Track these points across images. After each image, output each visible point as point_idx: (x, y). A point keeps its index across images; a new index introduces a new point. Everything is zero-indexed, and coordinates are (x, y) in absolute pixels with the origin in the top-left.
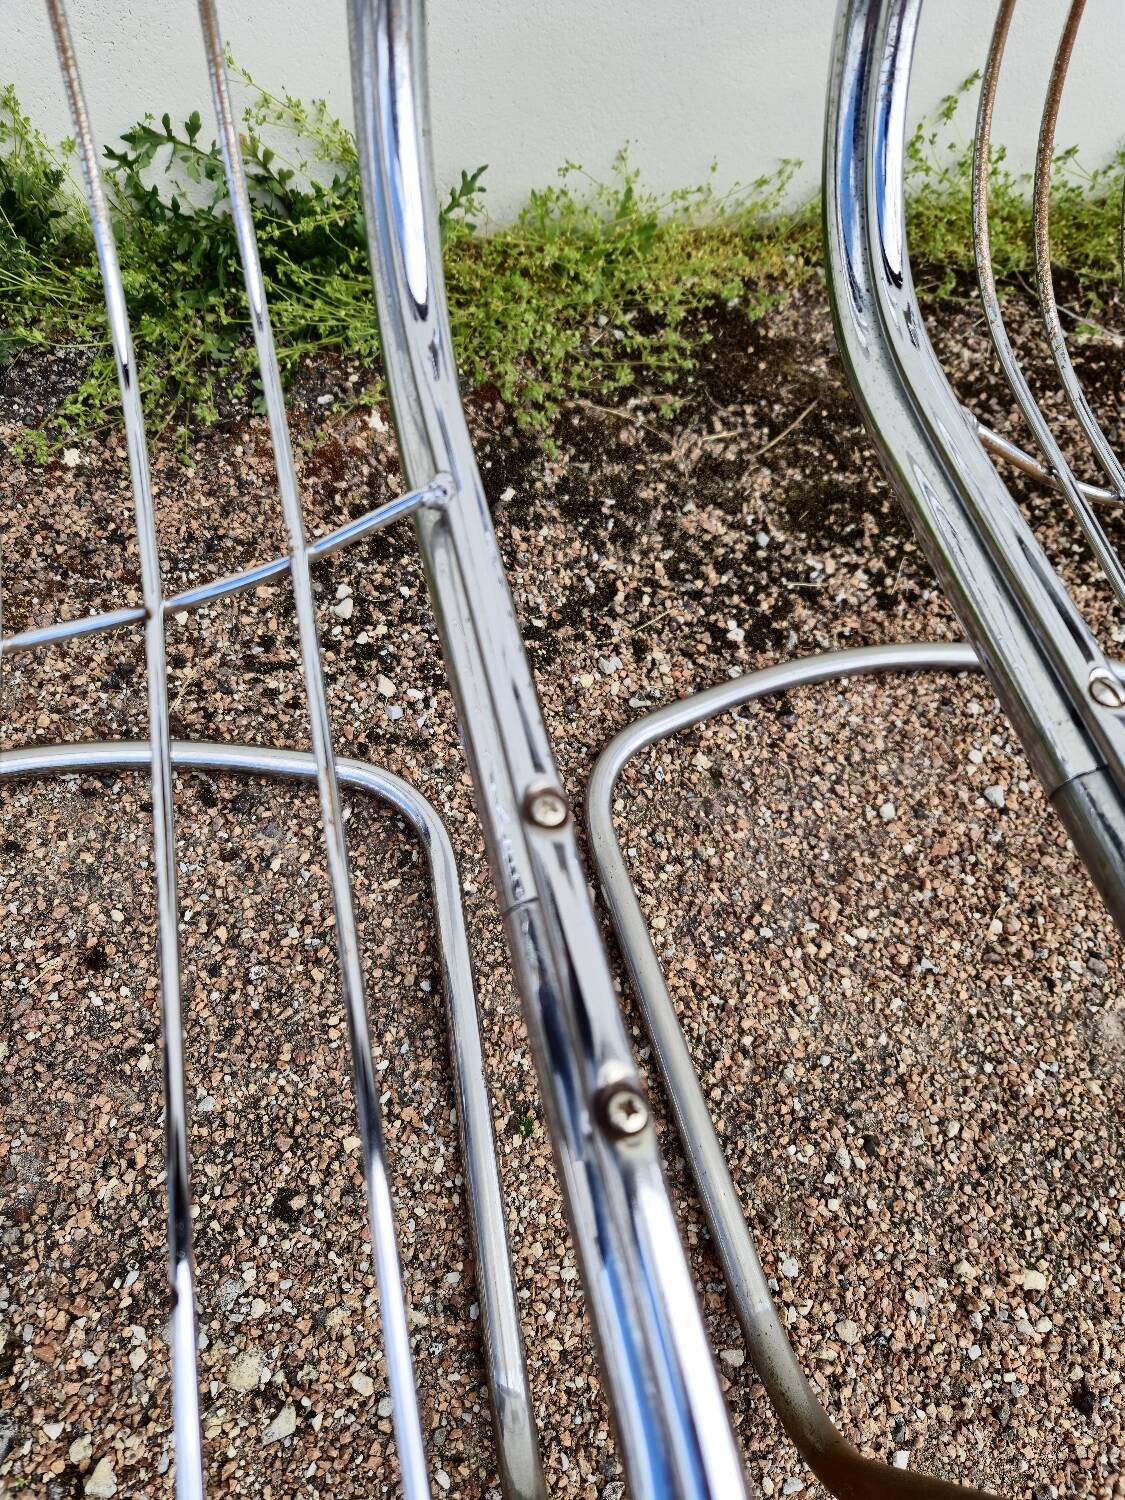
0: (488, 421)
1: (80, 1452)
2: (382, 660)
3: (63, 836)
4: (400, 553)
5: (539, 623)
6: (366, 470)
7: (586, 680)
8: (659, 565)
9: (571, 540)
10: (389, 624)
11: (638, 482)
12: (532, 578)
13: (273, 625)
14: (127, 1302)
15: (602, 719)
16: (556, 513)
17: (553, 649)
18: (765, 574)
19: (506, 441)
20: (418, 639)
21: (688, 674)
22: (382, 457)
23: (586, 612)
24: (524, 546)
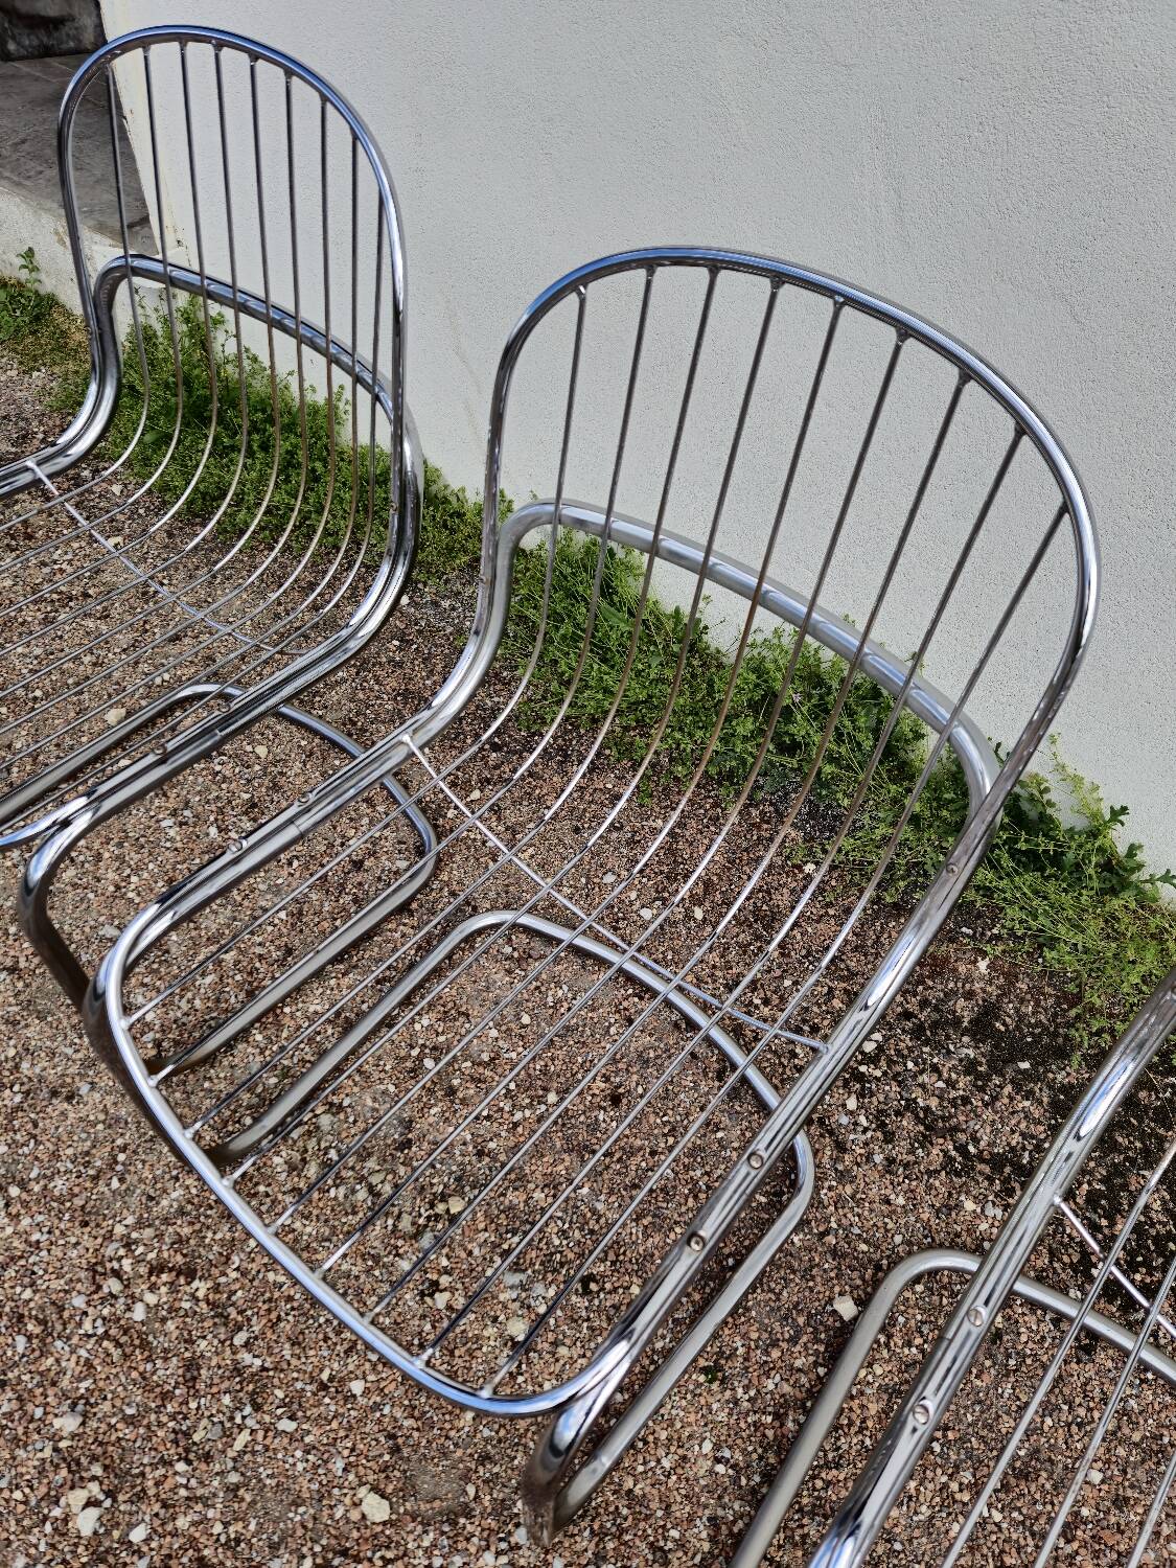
0: (1055, 1015)
1: (445, 1280)
2: (863, 1087)
3: (651, 1035)
4: (927, 1043)
5: (972, 1149)
6: (951, 985)
7: (969, 1205)
8: (1085, 1186)
9: (1040, 1123)
10: (885, 1073)
11: (1123, 1128)
12: (994, 1121)
13: (826, 1023)
14: (505, 1246)
15: (958, 1235)
16: (1045, 1100)
17: (967, 1170)
18: (1160, 1260)
19: (1055, 1035)
20: (892, 1095)
21: (1039, 1263)
22: (968, 986)
23: (1008, 1170)
24: (1006, 1101)
